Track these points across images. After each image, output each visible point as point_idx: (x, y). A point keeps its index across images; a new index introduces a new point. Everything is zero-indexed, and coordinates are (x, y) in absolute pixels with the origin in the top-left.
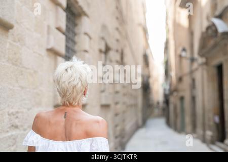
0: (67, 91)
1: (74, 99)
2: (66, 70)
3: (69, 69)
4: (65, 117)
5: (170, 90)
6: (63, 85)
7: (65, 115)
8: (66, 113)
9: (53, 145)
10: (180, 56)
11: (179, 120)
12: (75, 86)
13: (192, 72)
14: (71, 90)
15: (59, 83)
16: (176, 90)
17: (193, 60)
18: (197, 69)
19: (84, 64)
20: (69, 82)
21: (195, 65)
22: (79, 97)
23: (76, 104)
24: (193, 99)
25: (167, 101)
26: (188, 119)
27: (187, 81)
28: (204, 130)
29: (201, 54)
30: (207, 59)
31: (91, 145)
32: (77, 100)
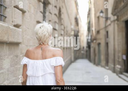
0: (41, 38)
1: (45, 42)
2: (40, 28)
3: (42, 27)
4: (42, 50)
5: (91, 39)
6: (39, 35)
7: (42, 49)
8: (42, 48)
9: (37, 62)
10: (98, 17)
11: (97, 58)
12: (45, 35)
13: (106, 27)
14: (43, 37)
15: (37, 34)
16: (95, 39)
17: (107, 19)
18: (110, 25)
19: (48, 24)
20: (42, 33)
21: (109, 22)
22: (47, 40)
23: (46, 44)
24: (107, 44)
25: (89, 46)
26: (103, 57)
27: (103, 33)
28: (114, 65)
29: (114, 14)
30: (118, 17)
31: (56, 60)
32: (47, 42)
